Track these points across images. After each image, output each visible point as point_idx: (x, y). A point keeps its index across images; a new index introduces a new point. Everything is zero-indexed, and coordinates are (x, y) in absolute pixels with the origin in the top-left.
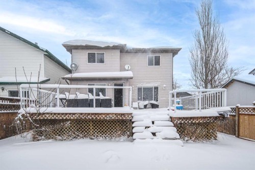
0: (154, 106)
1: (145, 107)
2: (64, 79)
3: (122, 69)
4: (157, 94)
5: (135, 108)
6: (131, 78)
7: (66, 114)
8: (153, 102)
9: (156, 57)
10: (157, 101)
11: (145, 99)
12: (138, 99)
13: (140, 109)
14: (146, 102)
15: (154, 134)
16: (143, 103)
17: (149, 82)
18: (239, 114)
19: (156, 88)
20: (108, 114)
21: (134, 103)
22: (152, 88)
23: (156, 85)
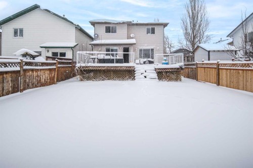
0: (151, 62)
1: (144, 63)
2: (90, 44)
3: (129, 37)
4: (153, 54)
5: (137, 64)
6: (135, 44)
7: (100, 67)
8: (150, 59)
9: (152, 28)
10: (153, 58)
11: (144, 57)
12: (140, 57)
13: (141, 64)
14: (145, 60)
15: (145, 77)
16: (143, 60)
17: (147, 46)
18: (197, 67)
19: (152, 50)
20: (122, 67)
21: (136, 60)
22: (149, 50)
23: (152, 48)
